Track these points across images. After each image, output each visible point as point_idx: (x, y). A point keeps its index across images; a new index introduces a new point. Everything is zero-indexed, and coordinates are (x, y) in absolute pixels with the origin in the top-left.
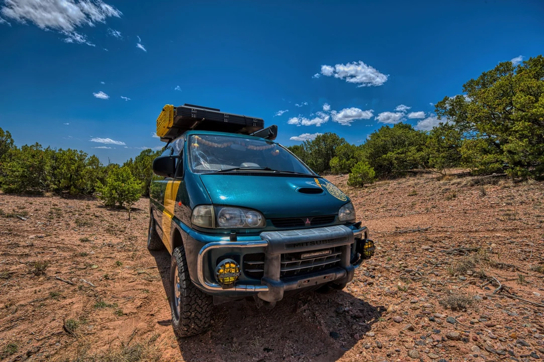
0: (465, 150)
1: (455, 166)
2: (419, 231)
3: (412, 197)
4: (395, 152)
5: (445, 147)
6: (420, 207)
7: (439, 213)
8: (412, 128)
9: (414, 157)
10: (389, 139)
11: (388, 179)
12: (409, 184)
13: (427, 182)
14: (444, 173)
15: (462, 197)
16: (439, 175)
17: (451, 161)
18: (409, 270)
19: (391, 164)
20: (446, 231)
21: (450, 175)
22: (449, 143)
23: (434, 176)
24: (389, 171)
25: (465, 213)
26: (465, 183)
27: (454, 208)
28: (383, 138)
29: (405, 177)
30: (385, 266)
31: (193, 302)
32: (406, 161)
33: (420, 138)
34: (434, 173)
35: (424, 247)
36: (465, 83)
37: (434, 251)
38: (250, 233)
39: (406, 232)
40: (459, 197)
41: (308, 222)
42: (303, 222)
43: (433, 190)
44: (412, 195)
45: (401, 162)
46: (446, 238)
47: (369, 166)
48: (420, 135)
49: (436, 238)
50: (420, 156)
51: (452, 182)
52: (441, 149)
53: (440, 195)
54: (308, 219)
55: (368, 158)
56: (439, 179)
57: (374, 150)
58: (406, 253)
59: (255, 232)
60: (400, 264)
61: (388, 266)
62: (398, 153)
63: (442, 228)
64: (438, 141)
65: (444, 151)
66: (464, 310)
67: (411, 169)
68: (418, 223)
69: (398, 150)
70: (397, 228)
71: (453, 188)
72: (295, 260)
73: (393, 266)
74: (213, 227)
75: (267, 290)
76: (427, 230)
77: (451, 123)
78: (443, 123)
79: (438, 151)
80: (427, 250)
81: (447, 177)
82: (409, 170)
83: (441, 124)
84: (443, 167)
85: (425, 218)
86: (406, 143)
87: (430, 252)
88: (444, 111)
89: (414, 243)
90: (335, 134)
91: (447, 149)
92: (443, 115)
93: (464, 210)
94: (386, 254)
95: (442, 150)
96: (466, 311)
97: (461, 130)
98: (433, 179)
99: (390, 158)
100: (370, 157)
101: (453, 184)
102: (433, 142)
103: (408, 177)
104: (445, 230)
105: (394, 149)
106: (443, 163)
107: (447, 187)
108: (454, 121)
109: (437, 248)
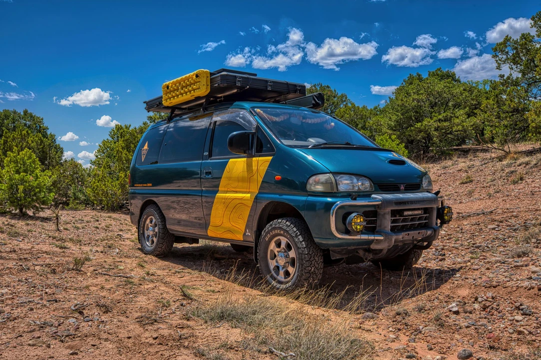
0: (534, 116)
1: (523, 139)
2: (484, 214)
3: (466, 185)
4: (435, 118)
5: (507, 112)
6: (480, 193)
7: (503, 197)
8: (457, 78)
9: (463, 126)
10: (424, 97)
11: (427, 162)
12: (460, 168)
13: (485, 164)
14: (508, 150)
15: (531, 180)
16: (500, 153)
17: (517, 131)
18: (478, 246)
19: (429, 137)
20: (513, 212)
21: (516, 153)
22: (512, 106)
23: (493, 155)
24: (426, 150)
25: (533, 194)
26: (534, 162)
27: (520, 191)
28: (416, 97)
29: (450, 159)
30: (453, 245)
31: (312, 259)
32: (451, 133)
33: (471, 95)
34: (493, 150)
35: (491, 226)
36: (535, 15)
37: (501, 230)
38: (363, 195)
39: (469, 216)
40: (527, 180)
41: (402, 187)
42: (399, 188)
43: (494, 174)
44: (466, 183)
45: (445, 134)
46: (512, 217)
47: (398, 141)
48: (471, 91)
49: (503, 218)
50: (472, 124)
51: (518, 162)
52: (502, 115)
53: (504, 179)
54: (402, 186)
55: (392, 129)
56: (500, 159)
57: (402, 114)
58: (473, 233)
59: (366, 195)
60: (469, 243)
61: (456, 245)
62: (440, 120)
63: (507, 209)
64: (497, 101)
65: (506, 117)
66: (527, 256)
67: (457, 146)
68: (481, 207)
69: (440, 114)
70: (458, 213)
71: (520, 170)
72: (399, 217)
73: (462, 245)
74: (335, 191)
75: (382, 238)
76: (492, 212)
77: (516, 75)
78: (504, 76)
79: (498, 117)
80: (494, 229)
81: (512, 155)
82: (455, 147)
83: (502, 76)
84: (506, 141)
85: (489, 202)
86: (450, 104)
87: (496, 231)
88: (505, 57)
89: (479, 224)
90: (328, 87)
91: (511, 114)
92: (504, 62)
93: (531, 192)
94: (452, 236)
95: (504, 116)
96: (528, 256)
97: (529, 85)
98: (492, 159)
99: (427, 128)
100: (395, 126)
101: (520, 165)
102: (491, 105)
103: (455, 158)
104: (511, 210)
105: (433, 114)
106: (507, 135)
107: (512, 169)
108: (519, 72)
109: (504, 227)
